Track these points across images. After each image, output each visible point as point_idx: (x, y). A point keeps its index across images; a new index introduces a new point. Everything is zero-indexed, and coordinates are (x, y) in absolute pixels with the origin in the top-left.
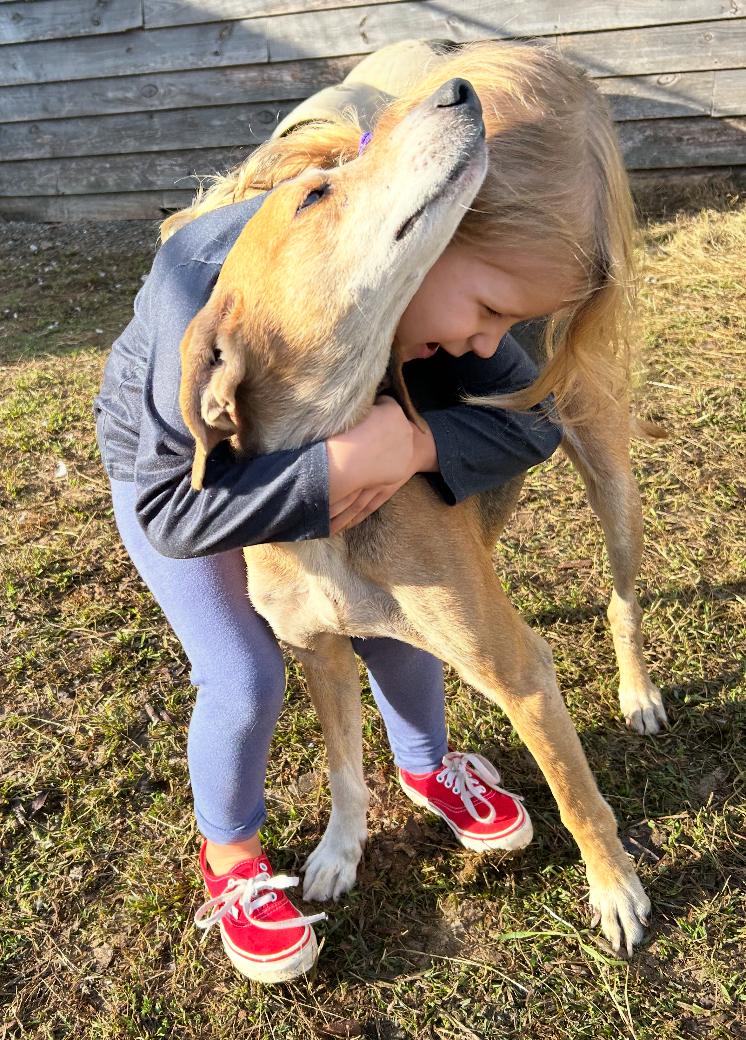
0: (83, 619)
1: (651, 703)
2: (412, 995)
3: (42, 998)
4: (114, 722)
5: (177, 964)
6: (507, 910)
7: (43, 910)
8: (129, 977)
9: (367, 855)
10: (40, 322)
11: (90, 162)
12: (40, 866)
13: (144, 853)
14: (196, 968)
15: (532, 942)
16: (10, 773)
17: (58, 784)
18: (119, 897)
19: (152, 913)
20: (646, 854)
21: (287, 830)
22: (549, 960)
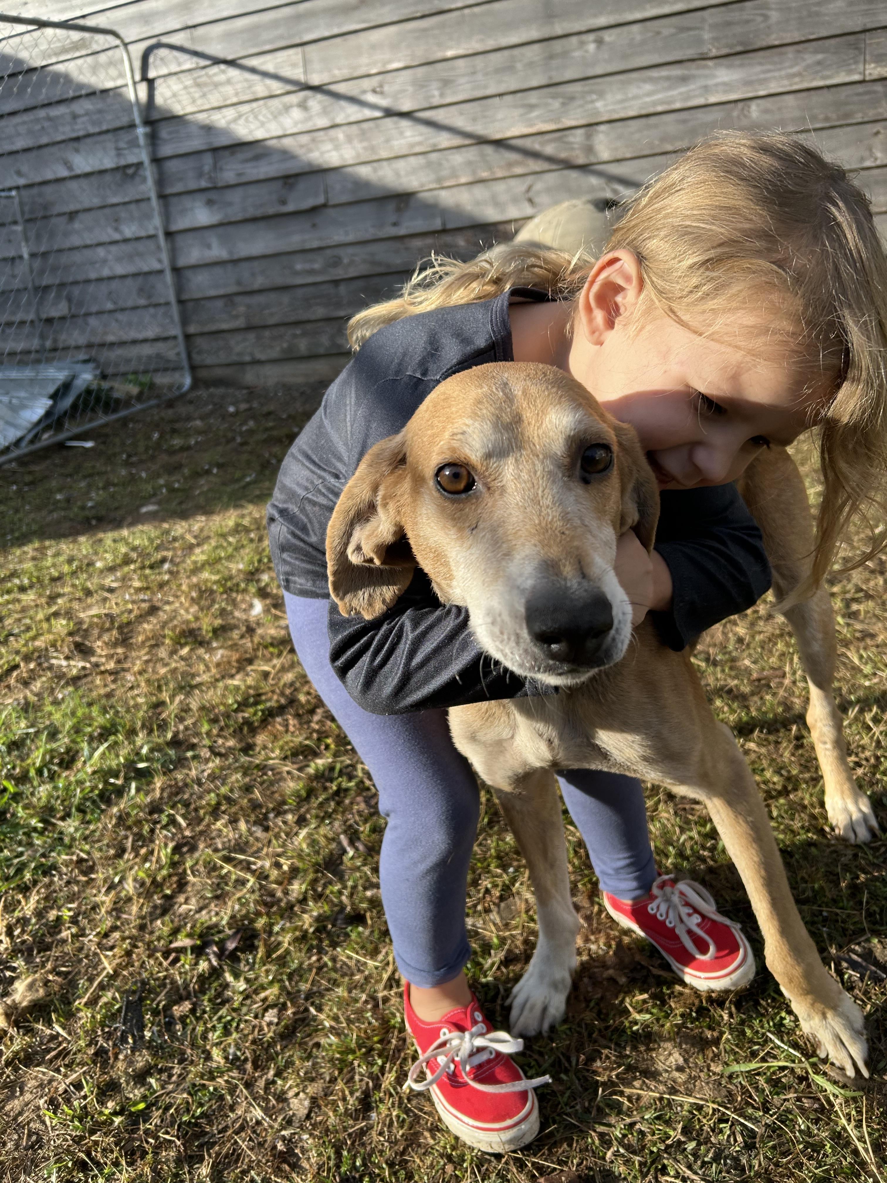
0: (277, 752)
1: (860, 810)
2: (632, 1139)
3: (235, 1156)
4: (309, 855)
5: (379, 1114)
6: (728, 1040)
7: (236, 1058)
8: (327, 1130)
9: (575, 986)
10: (238, 474)
11: (282, 330)
12: (234, 1010)
13: (341, 991)
14: (398, 1117)
15: (758, 1074)
16: (204, 912)
17: (252, 921)
18: (316, 1040)
19: (351, 1057)
20: (872, 972)
21: (490, 961)
22: (778, 1094)
